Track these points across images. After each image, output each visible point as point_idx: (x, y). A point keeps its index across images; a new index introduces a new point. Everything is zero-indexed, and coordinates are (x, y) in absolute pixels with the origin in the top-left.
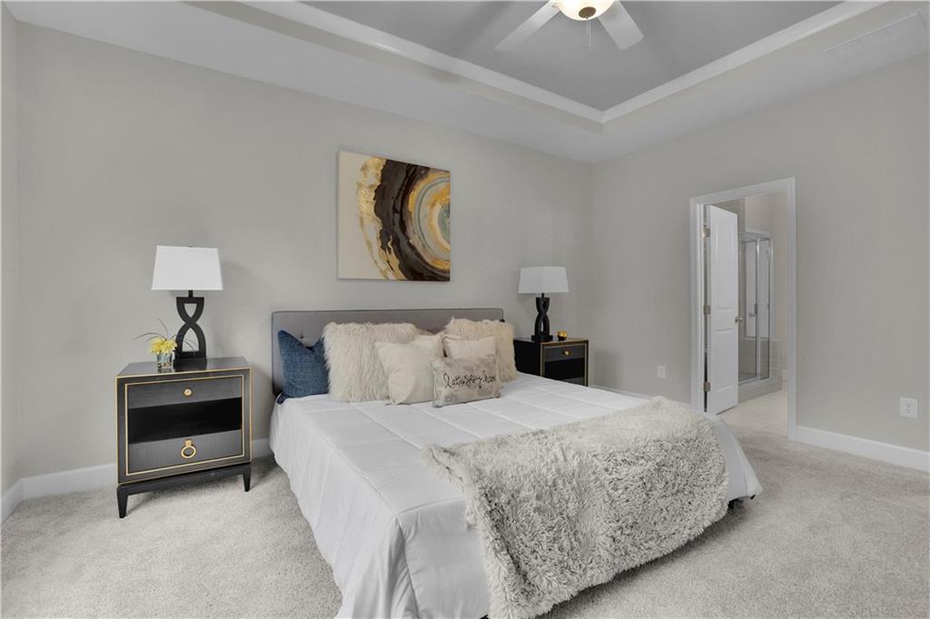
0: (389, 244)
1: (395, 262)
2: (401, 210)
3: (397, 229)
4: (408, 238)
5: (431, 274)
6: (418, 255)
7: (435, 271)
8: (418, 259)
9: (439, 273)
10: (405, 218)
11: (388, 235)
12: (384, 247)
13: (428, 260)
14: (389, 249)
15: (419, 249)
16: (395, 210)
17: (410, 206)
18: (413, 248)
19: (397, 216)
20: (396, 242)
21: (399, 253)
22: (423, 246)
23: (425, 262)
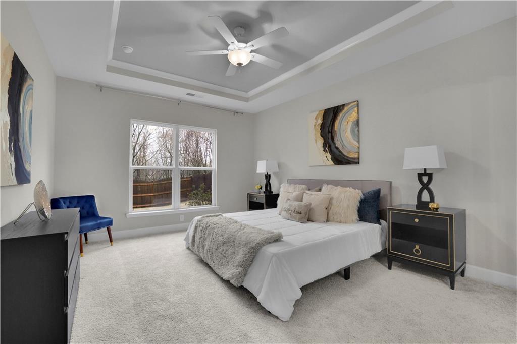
0: (327, 148)
1: (329, 156)
2: (332, 131)
3: (330, 141)
4: (335, 144)
5: (347, 161)
6: (340, 152)
7: (349, 159)
8: (340, 154)
9: (352, 160)
10: (333, 135)
11: (326, 145)
12: (325, 150)
13: (345, 154)
14: (327, 151)
15: (341, 148)
16: (329, 132)
17: (336, 127)
18: (337, 148)
19: (330, 134)
20: (330, 147)
21: (331, 152)
22: (343, 146)
23: (344, 155)
